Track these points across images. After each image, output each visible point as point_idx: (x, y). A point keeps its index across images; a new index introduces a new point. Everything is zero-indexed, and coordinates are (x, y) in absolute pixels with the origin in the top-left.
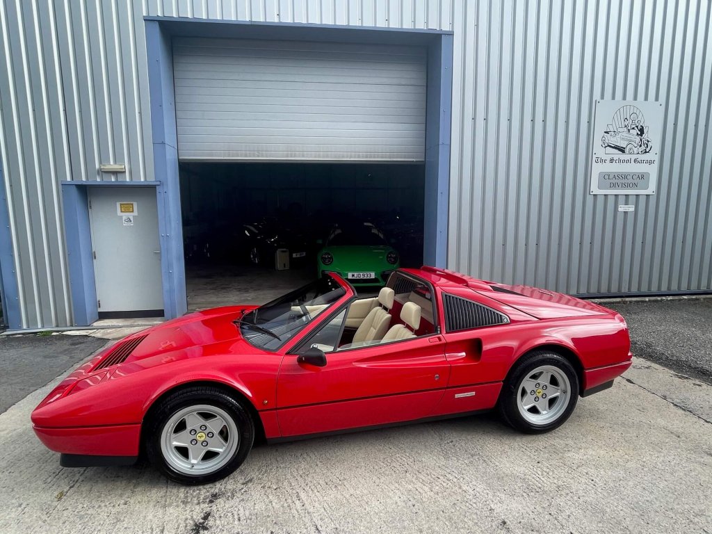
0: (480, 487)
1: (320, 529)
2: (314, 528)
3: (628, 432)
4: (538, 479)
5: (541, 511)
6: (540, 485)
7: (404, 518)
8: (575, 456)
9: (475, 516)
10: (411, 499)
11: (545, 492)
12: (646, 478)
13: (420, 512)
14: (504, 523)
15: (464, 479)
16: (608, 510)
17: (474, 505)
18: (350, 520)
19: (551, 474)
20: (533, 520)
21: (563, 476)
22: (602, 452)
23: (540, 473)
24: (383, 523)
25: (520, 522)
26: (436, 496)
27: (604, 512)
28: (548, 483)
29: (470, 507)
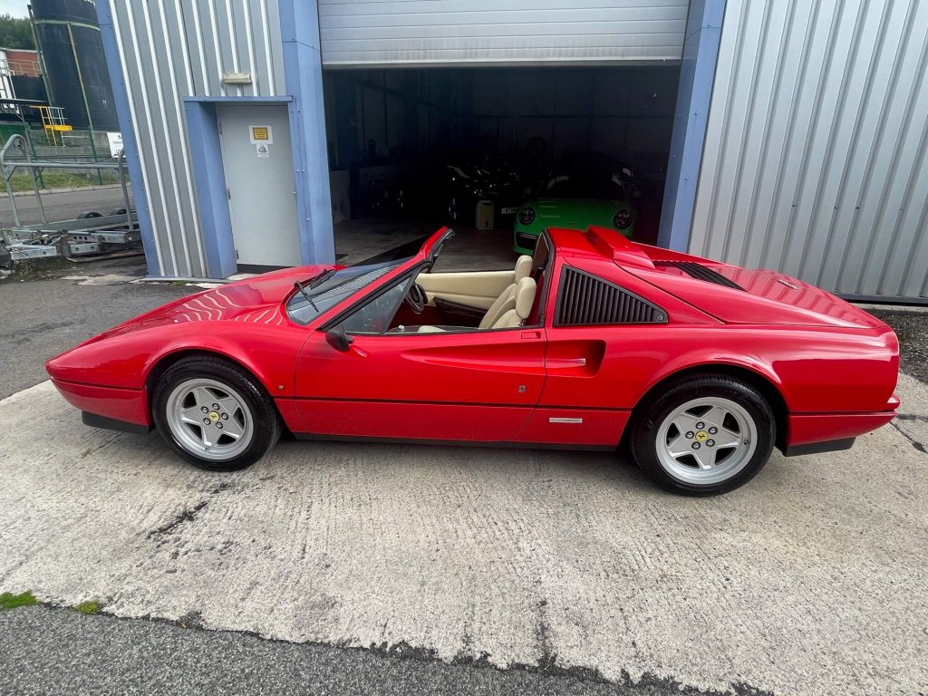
0: (545, 548)
1: (307, 550)
2: (300, 548)
3: (850, 523)
4: (638, 558)
5: (610, 602)
6: (636, 567)
7: (414, 563)
8: (724, 539)
9: (507, 584)
10: (440, 542)
11: (636, 578)
12: (825, 597)
13: (440, 562)
14: (544, 603)
15: (530, 532)
16: (719, 626)
17: (519, 570)
18: (347, 548)
19: (665, 555)
20: (588, 611)
21: (683, 563)
22: (777, 543)
23: (649, 550)
24: (383, 562)
25: (567, 609)
26: (476, 546)
27: (709, 628)
28: (651, 568)
29: (512, 570)
